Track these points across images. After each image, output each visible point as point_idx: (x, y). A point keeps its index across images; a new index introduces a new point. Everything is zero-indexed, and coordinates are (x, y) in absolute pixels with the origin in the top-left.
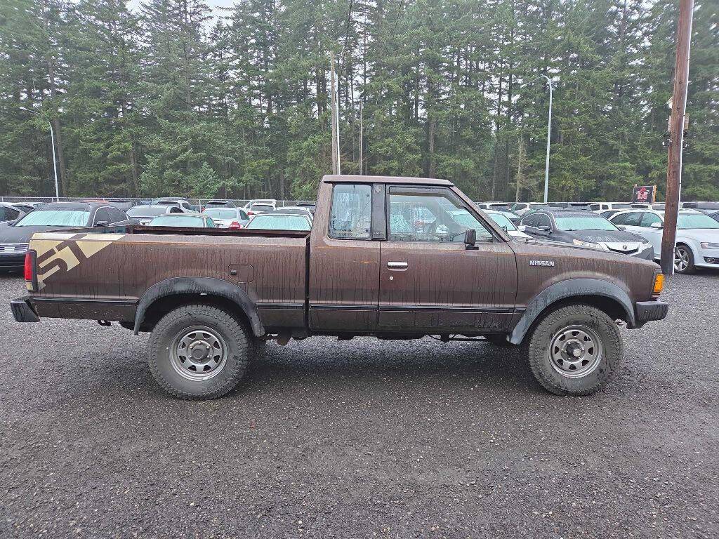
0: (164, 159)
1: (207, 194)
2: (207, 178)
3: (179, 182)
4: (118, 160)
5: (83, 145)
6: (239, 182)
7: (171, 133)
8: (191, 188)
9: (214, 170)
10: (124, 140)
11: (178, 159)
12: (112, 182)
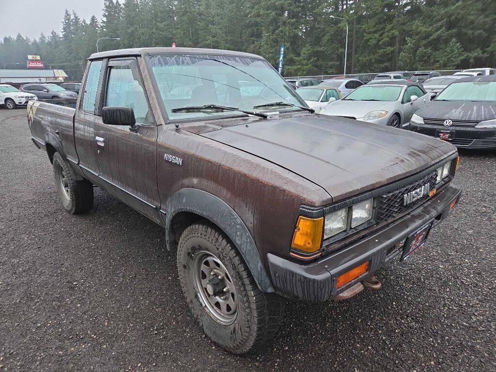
0: (419, 40)
1: (450, 66)
2: (453, 52)
3: (428, 57)
4: (387, 44)
5: (367, 36)
6: (483, 53)
7: (429, 17)
8: (438, 61)
9: (460, 44)
10: (392, 28)
11: (431, 38)
12: (381, 62)
